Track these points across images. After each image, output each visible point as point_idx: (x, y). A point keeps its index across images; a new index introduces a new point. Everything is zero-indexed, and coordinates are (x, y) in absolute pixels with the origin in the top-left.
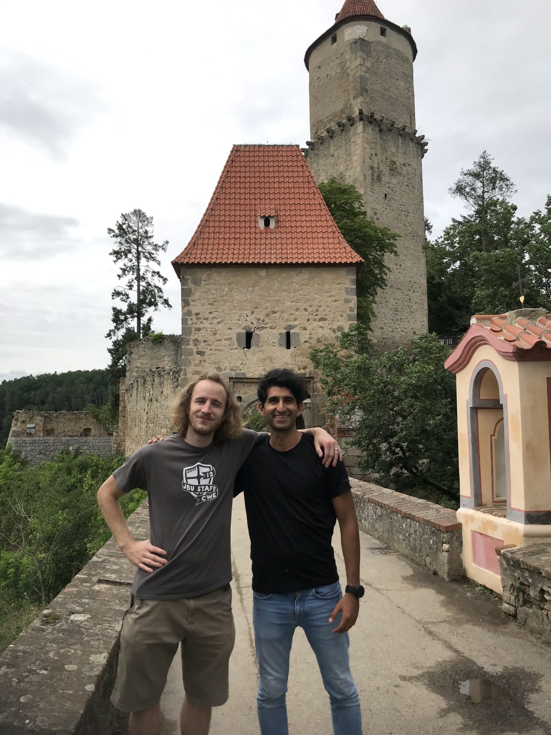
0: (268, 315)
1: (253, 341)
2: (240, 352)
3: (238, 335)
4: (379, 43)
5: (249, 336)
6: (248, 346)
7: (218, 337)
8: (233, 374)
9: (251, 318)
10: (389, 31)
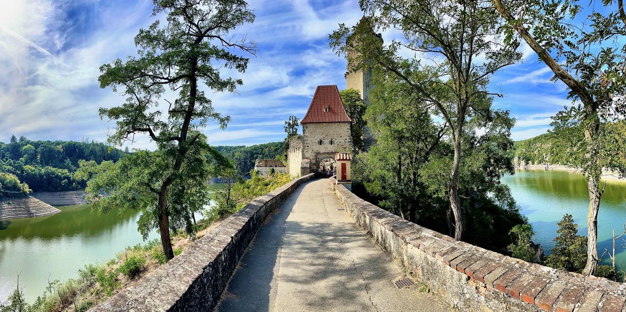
0: (326, 136)
1: (322, 143)
2: (319, 146)
3: (318, 141)
7: (313, 142)
8: (317, 152)
9: (322, 137)
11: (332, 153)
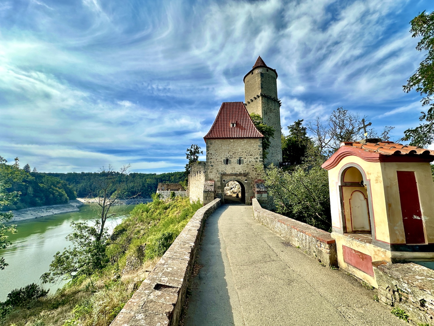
0: (233, 154)
2: (224, 166)
3: (224, 160)
4: (266, 74)
5: (227, 160)
6: (227, 164)
7: (217, 161)
8: (222, 173)
9: (228, 155)
10: (269, 70)
11: (240, 174)
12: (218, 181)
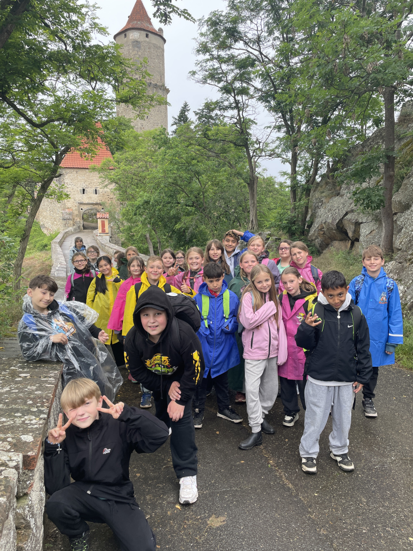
0: (89, 184)
1: (85, 192)
2: (81, 195)
3: (80, 190)
4: (145, 41)
5: (84, 190)
6: (84, 193)
7: (74, 190)
8: (79, 202)
9: (84, 185)
10: (150, 35)
11: (97, 204)
12: (76, 210)
